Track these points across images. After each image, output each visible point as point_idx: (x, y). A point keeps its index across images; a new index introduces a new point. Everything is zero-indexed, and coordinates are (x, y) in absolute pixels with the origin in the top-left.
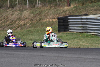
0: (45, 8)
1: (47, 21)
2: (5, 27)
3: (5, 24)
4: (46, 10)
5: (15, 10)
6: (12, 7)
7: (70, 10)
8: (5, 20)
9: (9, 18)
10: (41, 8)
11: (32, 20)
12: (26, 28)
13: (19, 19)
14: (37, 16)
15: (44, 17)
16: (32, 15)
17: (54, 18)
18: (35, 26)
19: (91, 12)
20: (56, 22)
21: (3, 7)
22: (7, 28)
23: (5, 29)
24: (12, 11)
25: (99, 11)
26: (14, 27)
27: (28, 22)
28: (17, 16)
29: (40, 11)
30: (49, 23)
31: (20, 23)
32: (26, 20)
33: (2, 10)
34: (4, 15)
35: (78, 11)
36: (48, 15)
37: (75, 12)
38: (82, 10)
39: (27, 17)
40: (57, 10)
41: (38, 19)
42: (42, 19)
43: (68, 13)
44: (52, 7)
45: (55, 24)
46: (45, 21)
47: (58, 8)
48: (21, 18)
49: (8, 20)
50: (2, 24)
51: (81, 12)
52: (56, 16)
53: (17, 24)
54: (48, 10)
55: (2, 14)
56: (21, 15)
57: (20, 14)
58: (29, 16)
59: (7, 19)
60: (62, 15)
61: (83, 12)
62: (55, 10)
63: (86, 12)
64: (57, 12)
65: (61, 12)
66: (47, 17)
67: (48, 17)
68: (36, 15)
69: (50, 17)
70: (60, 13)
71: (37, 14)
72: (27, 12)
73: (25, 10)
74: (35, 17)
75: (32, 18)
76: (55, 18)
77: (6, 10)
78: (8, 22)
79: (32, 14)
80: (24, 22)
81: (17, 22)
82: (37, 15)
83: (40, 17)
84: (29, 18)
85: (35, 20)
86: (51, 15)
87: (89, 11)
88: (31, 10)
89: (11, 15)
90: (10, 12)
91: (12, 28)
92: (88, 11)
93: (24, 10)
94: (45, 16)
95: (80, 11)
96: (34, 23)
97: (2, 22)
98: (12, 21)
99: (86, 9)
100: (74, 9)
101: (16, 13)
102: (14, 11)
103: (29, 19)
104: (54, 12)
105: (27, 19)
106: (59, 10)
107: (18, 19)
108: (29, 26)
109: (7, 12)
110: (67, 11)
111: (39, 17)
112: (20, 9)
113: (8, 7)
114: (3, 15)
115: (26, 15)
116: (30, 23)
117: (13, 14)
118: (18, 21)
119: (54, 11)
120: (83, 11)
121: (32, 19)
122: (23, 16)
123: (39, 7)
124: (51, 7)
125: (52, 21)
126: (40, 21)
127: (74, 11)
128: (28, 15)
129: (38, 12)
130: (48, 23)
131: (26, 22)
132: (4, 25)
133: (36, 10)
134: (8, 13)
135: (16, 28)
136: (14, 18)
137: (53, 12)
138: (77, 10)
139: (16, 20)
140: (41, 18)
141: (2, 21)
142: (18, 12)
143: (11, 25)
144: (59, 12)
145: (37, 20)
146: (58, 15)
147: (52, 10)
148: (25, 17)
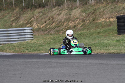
0: (100, 5)
1: (103, 22)
2: (50, 29)
3: (50, 26)
4: (101, 8)
5: (63, 9)
6: (59, 6)
8: (50, 21)
9: (55, 19)
10: (94, 5)
11: (83, 21)
12: (77, 30)
13: (68, 20)
14: (89, 15)
15: (98, 16)
16: (84, 15)
17: (111, 17)
18: (88, 27)
20: (114, 21)
21: (47, 6)
22: (53, 31)
23: (51, 32)
24: (58, 11)
26: (62, 30)
27: (79, 23)
28: (65, 16)
30: (105, 24)
31: (69, 24)
32: (77, 21)
33: (46, 9)
34: (49, 16)
36: (104, 14)
39: (78, 17)
40: (115, 7)
41: (91, 19)
42: (96, 19)
44: (109, 3)
45: (113, 25)
46: (100, 21)
47: (116, 5)
48: (70, 18)
49: (54, 22)
50: (47, 26)
52: (114, 15)
53: (65, 27)
54: (103, 7)
55: (46, 14)
56: (70, 14)
57: (68, 14)
58: (80, 16)
59: (53, 19)
60: (122, 13)
62: (113, 7)
64: (115, 9)
65: (121, 9)
66: (102, 16)
67: (104, 17)
68: (89, 14)
69: (107, 16)
70: (119, 11)
71: (90, 12)
72: (77, 11)
73: (75, 9)
74: (87, 16)
76: (113, 17)
77: (51, 9)
78: (54, 24)
79: (84, 13)
80: (74, 23)
81: (65, 24)
83: (94, 16)
85: (88, 21)
86: (108, 14)
88: (82, 8)
89: (58, 15)
90: (56, 11)
91: (59, 30)
93: (73, 8)
94: (99, 15)
96: (86, 24)
97: (46, 25)
98: (60, 22)
101: (64, 12)
102: (61, 10)
104: (111, 9)
105: (78, 19)
106: (118, 7)
107: (66, 19)
108: (81, 28)
109: (53, 11)
111: (92, 17)
112: (68, 8)
113: (53, 5)
114: (47, 16)
115: (77, 14)
116: (82, 24)
117: (60, 14)
118: (67, 22)
121: (84, 19)
122: (73, 15)
123: (92, 5)
124: (107, 4)
125: (110, 21)
126: (94, 22)
128: (79, 14)
129: (91, 10)
131: (76, 24)
132: (49, 28)
133: (89, 7)
134: (54, 13)
135: (64, 31)
136: (61, 19)
137: (110, 9)
139: (64, 21)
140: (96, 18)
141: (46, 23)
142: (67, 10)
143: (58, 27)
144: (118, 9)
145: (90, 21)
146: (116, 14)
147: (108, 7)
148: (75, 16)
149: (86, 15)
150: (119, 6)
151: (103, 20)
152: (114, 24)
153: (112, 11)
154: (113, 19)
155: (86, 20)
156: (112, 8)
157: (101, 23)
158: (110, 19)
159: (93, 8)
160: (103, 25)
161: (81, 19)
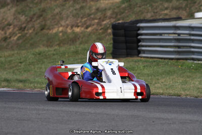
0: (53, 3)
1: (61, 32)
4: (55, 7)
7: (114, 9)
10: (41, 2)
11: (22, 29)
12: (10, 46)
14: (33, 20)
15: (51, 22)
16: (23, 18)
17: (76, 25)
19: (166, 12)
20: (81, 33)
25: (184, 12)
27: (13, 34)
29: (39, 9)
30: (65, 37)
32: (9, 29)
35: (135, 10)
36: (62, 19)
37: (127, 11)
38: (143, 7)
39: (11, 22)
40: (82, 8)
41: (37, 26)
42: (47, 27)
43: (111, 14)
45: (80, 39)
46: (55, 31)
47: (84, 3)
51: (142, 13)
52: (81, 22)
54: (59, 7)
58: (15, 20)
60: (96, 19)
61: (147, 13)
62: (78, 6)
63: (154, 12)
64: (82, 11)
65: (93, 11)
66: (59, 22)
67: (63, 23)
68: (32, 18)
69: (67, 22)
70: (91, 15)
71: (34, 15)
72: (8, 12)
74: (28, 22)
75: (23, 24)
76: (79, 24)
79: (23, 15)
80: (3, 32)
82: (35, 19)
83: (42, 21)
84: (16, 23)
85: (31, 29)
86: (69, 19)
87: (162, 10)
88: (17, 5)
92: (158, 10)
94: (53, 19)
95: (140, 11)
96: (28, 35)
99: (152, 6)
100: (124, 6)
103: (15, 26)
104: (74, 11)
105: (10, 25)
106: (88, 7)
108: (18, 42)
110: (106, 9)
111: (39, 23)
115: (8, 17)
116: (20, 35)
119: (76, 10)
120: (146, 11)
121: (24, 26)
124: (65, 1)
125: (73, 32)
126: (43, 32)
127: (124, 9)
128: (13, 18)
129: (36, 10)
130: (63, 35)
131: (8, 34)
133: (31, 6)
137: (72, 11)
138: (131, 8)
140: (45, 25)
144: (87, 11)
145: (34, 30)
146: (86, 19)
147: (69, 7)
148: (4, 21)
149: (26, 20)
150: (88, 5)
151: (61, 29)
152: (82, 38)
153: (77, 14)
154: (79, 28)
155: (26, 29)
156: (75, 8)
157: (56, 34)
158: (74, 28)
159: (39, 7)
160: (61, 39)
161: (17, 25)
